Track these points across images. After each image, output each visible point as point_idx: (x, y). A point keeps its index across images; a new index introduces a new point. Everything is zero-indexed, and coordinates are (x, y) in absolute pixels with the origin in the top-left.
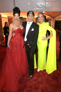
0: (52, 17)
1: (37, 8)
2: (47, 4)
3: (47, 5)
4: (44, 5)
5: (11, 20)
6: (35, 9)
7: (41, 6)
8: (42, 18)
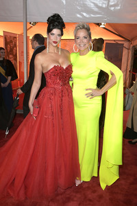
0: (126, 39)
1: (85, 14)
2: (111, 3)
3: (112, 6)
4: (104, 6)
5: (11, 42)
6: (78, 15)
7: (96, 9)
8: (85, 41)
